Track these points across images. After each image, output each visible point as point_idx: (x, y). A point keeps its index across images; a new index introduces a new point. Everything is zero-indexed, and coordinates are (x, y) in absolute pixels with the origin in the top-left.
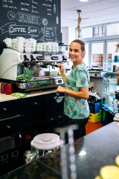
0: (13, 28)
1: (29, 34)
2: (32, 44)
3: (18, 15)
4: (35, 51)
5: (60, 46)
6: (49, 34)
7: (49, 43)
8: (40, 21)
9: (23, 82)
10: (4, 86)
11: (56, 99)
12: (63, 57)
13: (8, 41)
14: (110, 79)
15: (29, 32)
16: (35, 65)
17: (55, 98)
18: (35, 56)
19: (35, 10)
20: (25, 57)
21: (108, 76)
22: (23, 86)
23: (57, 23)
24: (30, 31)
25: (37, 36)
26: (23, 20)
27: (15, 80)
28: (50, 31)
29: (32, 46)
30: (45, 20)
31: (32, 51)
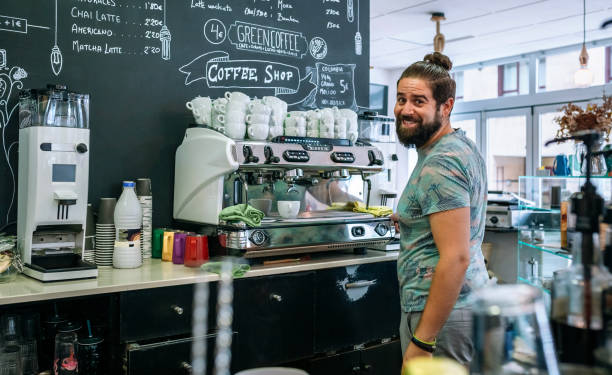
0: (219, 69)
1: (267, 85)
2: (272, 114)
3: (235, 29)
4: (282, 134)
5: (362, 122)
6: (332, 85)
7: (328, 111)
8: (303, 46)
9: (237, 230)
10: (182, 240)
11: (347, 288)
12: (371, 155)
13: (201, 107)
14: (543, 233)
15: (269, 78)
16: (279, 178)
17: (344, 283)
18: (278, 150)
19: (286, 13)
20: (248, 152)
21: (537, 224)
22: (244, 240)
23: (359, 50)
24: (271, 76)
25: (293, 92)
26: (249, 44)
27: (217, 223)
28: (335, 77)
29: (271, 119)
30: (318, 43)
31: (270, 135)
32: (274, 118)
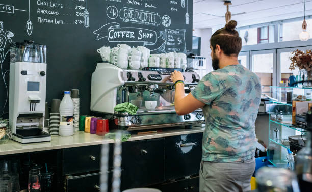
0: (114, 31)
1: (139, 40)
2: (142, 55)
3: (122, 11)
4: (147, 66)
5: (189, 59)
6: (174, 40)
7: (171, 54)
8: (158, 20)
9: (124, 116)
10: (95, 121)
11: (181, 147)
12: (194, 77)
13: (105, 52)
14: (282, 116)
15: (140, 37)
16: (146, 89)
17: (180, 144)
18: (145, 74)
19: (149, 3)
20: (129, 75)
21: (279, 111)
22: (127, 121)
23: (187, 22)
24: (141, 35)
25: (153, 44)
26: (130, 19)
27: (113, 112)
28: (175, 36)
29: (142, 58)
30: (166, 18)
31: (141, 67)
32: (143, 58)
